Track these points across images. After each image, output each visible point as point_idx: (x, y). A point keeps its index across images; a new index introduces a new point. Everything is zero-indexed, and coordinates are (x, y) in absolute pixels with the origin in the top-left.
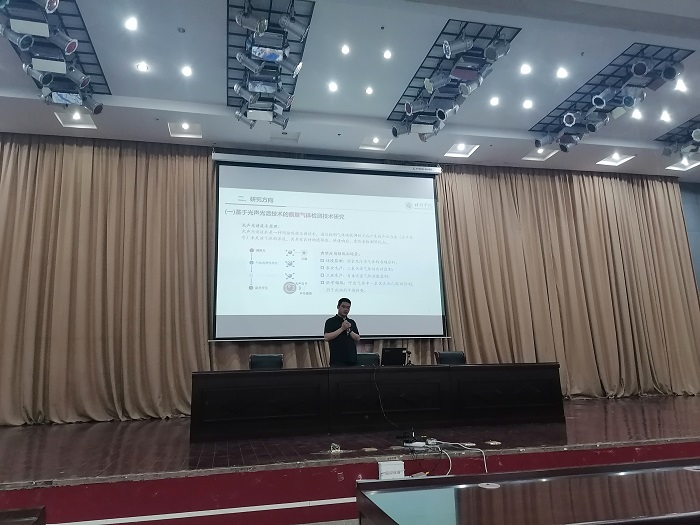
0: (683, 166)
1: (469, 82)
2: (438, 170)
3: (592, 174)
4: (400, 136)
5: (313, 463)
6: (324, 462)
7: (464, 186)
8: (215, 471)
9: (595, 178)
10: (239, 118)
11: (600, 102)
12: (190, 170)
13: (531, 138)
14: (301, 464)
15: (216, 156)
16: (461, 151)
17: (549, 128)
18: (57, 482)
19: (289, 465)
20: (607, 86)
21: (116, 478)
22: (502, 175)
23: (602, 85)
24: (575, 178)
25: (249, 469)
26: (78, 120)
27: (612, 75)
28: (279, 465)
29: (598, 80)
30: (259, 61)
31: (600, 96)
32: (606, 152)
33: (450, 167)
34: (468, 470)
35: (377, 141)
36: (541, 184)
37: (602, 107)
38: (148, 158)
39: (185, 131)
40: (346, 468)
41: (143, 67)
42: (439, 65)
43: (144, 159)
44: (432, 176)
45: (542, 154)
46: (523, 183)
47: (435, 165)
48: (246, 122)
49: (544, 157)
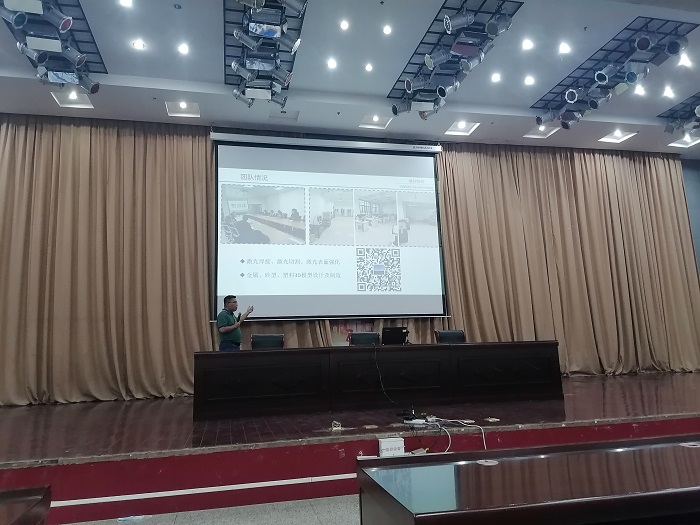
0: (687, 143)
1: (470, 58)
2: (438, 149)
3: (593, 151)
4: (400, 114)
5: (314, 440)
6: (325, 439)
7: (464, 165)
8: (218, 448)
9: (597, 155)
10: (237, 97)
11: (602, 77)
12: (188, 149)
13: (533, 115)
14: (304, 441)
15: (214, 136)
16: (462, 129)
17: (551, 104)
18: (63, 460)
19: (292, 442)
20: (610, 62)
21: (120, 456)
22: (503, 153)
23: (605, 60)
24: (576, 155)
25: (252, 446)
26: (74, 99)
27: (615, 50)
28: (281, 443)
29: (600, 55)
30: (257, 38)
31: (602, 72)
32: (608, 129)
33: (451, 145)
34: (467, 447)
35: (377, 120)
36: (543, 162)
37: (604, 83)
38: (146, 138)
39: (183, 110)
40: (347, 445)
41: (139, 45)
42: (439, 40)
43: (142, 138)
44: (432, 154)
45: (543, 132)
46: (524, 161)
47: (435, 144)
48: (245, 101)
49: (545, 135)
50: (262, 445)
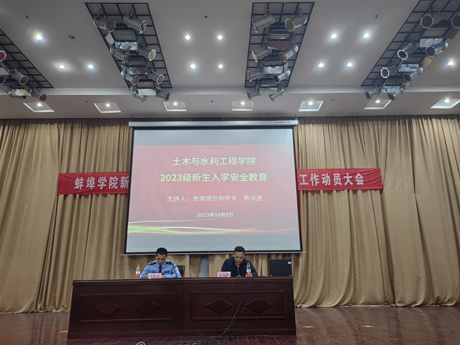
2: (295, 122)
10: (135, 96)
11: (403, 55)
15: (131, 124)
16: (310, 106)
20: (410, 42)
23: (406, 41)
26: (40, 107)
27: (412, 32)
29: (402, 37)
31: (402, 50)
32: (438, 97)
33: (306, 120)
35: (243, 105)
37: (406, 59)
39: (108, 108)
41: (62, 66)
44: (291, 127)
47: (293, 119)
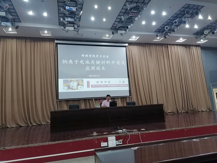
0: (202, 42)
1: (135, 17)
2: (127, 45)
4: (115, 34)
6: (91, 138)
7: (135, 50)
8: (57, 142)
9: (175, 46)
10: (63, 29)
12: (48, 46)
13: (155, 34)
14: (84, 139)
15: (56, 41)
16: (134, 38)
17: (161, 31)
18: (7, 148)
19: (80, 139)
20: (178, 18)
21: (26, 146)
22: (147, 46)
23: (177, 17)
24: (169, 46)
25: (68, 141)
27: (179, 14)
28: (77, 140)
29: (175, 16)
30: (68, 11)
33: (131, 44)
34: (135, 139)
36: (159, 48)
38: (34, 43)
39: (46, 33)
42: (126, 11)
43: (33, 43)
46: (153, 48)
47: (126, 43)
48: (65, 31)
49: (159, 40)
50: (71, 141)
